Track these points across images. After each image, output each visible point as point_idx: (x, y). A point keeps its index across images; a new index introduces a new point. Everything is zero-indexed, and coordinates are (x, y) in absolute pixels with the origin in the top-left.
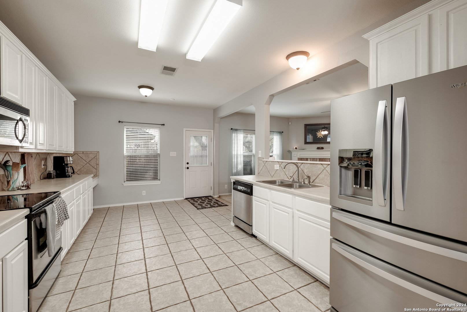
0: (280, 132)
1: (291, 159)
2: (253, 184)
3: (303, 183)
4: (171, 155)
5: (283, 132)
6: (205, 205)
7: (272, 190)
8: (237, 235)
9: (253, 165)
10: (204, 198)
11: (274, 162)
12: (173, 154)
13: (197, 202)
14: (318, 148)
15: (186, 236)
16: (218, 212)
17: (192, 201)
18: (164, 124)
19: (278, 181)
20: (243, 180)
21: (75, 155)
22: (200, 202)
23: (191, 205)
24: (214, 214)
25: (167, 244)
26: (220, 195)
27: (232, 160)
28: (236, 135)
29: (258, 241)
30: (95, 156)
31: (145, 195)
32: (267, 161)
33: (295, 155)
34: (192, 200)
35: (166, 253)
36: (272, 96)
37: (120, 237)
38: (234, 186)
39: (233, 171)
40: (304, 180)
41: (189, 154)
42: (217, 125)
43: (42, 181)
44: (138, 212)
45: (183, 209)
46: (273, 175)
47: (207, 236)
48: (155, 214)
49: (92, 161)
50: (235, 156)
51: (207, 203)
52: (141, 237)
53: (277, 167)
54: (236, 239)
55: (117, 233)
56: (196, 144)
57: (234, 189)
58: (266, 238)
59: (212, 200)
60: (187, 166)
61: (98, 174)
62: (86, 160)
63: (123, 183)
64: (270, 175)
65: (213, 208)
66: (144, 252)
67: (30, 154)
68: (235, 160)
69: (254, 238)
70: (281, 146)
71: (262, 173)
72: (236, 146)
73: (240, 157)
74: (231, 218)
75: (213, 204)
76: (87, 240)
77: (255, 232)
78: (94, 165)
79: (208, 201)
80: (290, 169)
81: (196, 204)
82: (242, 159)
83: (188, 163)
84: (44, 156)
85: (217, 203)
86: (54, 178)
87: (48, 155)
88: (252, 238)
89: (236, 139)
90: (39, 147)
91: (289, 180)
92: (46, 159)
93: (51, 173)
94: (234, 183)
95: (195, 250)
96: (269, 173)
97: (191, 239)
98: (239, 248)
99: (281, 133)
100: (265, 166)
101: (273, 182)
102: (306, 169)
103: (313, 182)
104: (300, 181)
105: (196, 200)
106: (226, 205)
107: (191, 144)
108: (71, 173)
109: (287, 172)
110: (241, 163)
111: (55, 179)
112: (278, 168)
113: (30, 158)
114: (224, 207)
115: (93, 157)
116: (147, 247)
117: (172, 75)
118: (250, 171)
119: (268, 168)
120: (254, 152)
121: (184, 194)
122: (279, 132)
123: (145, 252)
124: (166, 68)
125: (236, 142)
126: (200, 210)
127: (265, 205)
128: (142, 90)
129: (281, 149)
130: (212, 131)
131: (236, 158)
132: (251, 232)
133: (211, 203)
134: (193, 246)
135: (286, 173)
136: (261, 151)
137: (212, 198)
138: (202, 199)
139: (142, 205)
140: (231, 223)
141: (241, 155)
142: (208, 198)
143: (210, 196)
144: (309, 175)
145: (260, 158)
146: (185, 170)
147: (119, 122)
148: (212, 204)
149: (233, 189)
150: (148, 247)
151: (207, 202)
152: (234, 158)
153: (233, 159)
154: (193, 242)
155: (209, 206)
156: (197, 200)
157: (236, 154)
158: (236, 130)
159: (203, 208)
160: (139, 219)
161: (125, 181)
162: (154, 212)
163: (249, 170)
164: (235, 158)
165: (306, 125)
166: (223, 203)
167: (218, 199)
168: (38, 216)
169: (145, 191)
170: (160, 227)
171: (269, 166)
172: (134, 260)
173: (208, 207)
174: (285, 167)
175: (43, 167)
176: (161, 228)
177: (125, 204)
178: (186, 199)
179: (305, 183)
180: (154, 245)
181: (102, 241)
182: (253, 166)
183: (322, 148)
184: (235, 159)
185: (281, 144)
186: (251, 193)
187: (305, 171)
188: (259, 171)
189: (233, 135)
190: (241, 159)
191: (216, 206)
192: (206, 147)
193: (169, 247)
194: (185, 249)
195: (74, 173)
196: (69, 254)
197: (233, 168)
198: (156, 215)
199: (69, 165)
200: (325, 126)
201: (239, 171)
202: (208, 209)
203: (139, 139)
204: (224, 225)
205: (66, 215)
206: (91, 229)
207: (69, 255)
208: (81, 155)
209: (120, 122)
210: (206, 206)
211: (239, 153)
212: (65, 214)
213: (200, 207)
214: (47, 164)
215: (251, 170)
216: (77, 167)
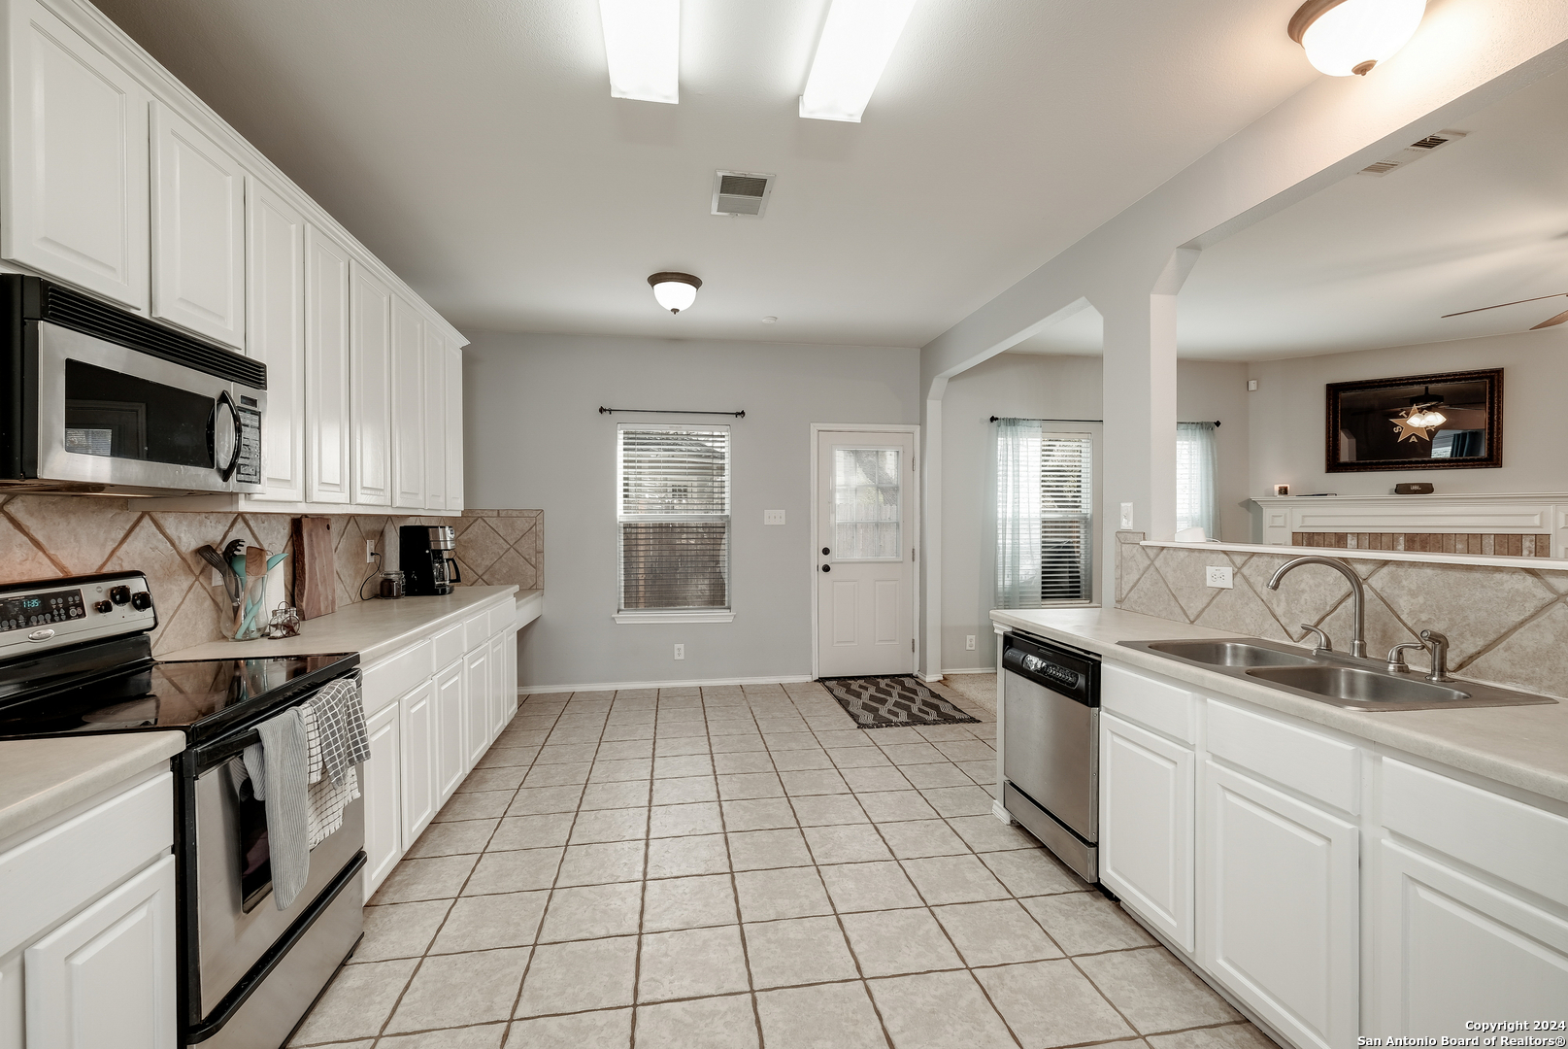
0: (1206, 423)
1: (1258, 541)
2: (1100, 656)
3: (1391, 668)
4: (767, 522)
5: (1218, 424)
6: (890, 711)
7: (1212, 697)
8: (1022, 871)
9: (1082, 562)
10: (887, 681)
11: (1204, 555)
12: (775, 517)
13: (859, 696)
14: (1402, 489)
15: (808, 846)
16: (939, 746)
17: (841, 692)
18: (743, 413)
19: (1235, 648)
20: (1053, 633)
21: (477, 522)
22: (872, 698)
23: (838, 705)
24: (924, 753)
25: (732, 873)
26: (948, 671)
27: (997, 539)
28: (1010, 443)
29: (1129, 920)
30: (532, 524)
31: (682, 657)
32: (1163, 548)
33: (1279, 522)
34: (842, 687)
35: (721, 921)
36: (1194, 246)
37: (577, 815)
38: (1009, 653)
39: (1000, 583)
40: (1400, 653)
41: (832, 517)
42: (933, 406)
43: (367, 604)
44: (656, 720)
45: (806, 719)
46: (1196, 613)
47: (888, 856)
48: (708, 733)
49: (523, 540)
50: (1009, 526)
51: (896, 704)
52: (645, 829)
53: (1219, 575)
54: (1018, 894)
55: (571, 799)
56: (859, 478)
57: (1009, 665)
58: (1174, 924)
59: (915, 692)
60: (825, 560)
61: (540, 583)
62: (508, 539)
63: (615, 615)
64: (1178, 610)
65: (920, 728)
66: (643, 899)
67: (323, 521)
68: (1008, 541)
69: (1105, 904)
70: (1211, 484)
71: (1136, 602)
72: (1010, 483)
73: (1026, 526)
74: (993, 780)
75: (920, 710)
76: (478, 815)
77: (1109, 876)
78: (529, 555)
79: (901, 696)
80: (1303, 591)
81: (856, 705)
82: (1037, 537)
83: (826, 551)
84: (377, 527)
85: (936, 708)
86: (398, 597)
87: (390, 522)
88: (1097, 898)
89: (1010, 458)
90: (361, 498)
91: (1292, 643)
92: (382, 533)
93: (391, 581)
94: (1009, 641)
95: (840, 922)
96: (1173, 603)
97: (826, 861)
98: (1038, 949)
99: (1210, 427)
100: (1152, 569)
101: (1205, 653)
102: (1413, 594)
103: (1460, 667)
104: (1371, 653)
105: (855, 686)
106: (973, 720)
107: (840, 478)
108: (451, 581)
109: (1283, 604)
110: (1031, 553)
111: (404, 600)
112: (1228, 583)
113: (321, 532)
114: (961, 724)
115: (527, 526)
116: (657, 876)
117: (753, 211)
118: (1070, 582)
119: (1170, 579)
120: (1087, 507)
121: (815, 662)
122: (1202, 424)
123: (646, 899)
124: (730, 185)
125: (1010, 468)
126: (867, 730)
127: (1169, 766)
128: (661, 288)
129: (1208, 493)
130: (917, 429)
131: (1013, 534)
132: (1093, 873)
133: (912, 705)
134: (830, 898)
135: (1275, 607)
136: (1130, 504)
137: (918, 683)
138: (877, 685)
139: (673, 693)
140: (994, 807)
141: (1034, 519)
142: (902, 684)
143: (910, 676)
144: (1438, 628)
145: (1128, 532)
146: (817, 576)
147: (602, 410)
148: (915, 710)
149: (1004, 666)
150: (663, 876)
151: (896, 698)
152: (1004, 533)
153: (1000, 536)
154: (834, 879)
155: (903, 716)
156: (861, 687)
157: (1009, 515)
158: (1012, 422)
159: (881, 723)
160: (654, 749)
161: (623, 607)
162: (707, 726)
163: (1065, 582)
164: (1009, 531)
165: (1334, 391)
166: (960, 711)
167: (938, 690)
168: (236, 754)
169: (682, 646)
170: (718, 792)
171: (1175, 571)
172: (603, 933)
173: (900, 719)
174: (1278, 580)
175: (369, 559)
176: (719, 797)
177: (621, 686)
178: (822, 680)
179: (1408, 672)
180: (684, 870)
181: (519, 824)
182: (1082, 566)
183: (1427, 489)
184: (1009, 536)
185: (1211, 473)
186: (1091, 696)
187: (1404, 605)
188: (1124, 593)
189: (1000, 441)
190: (1033, 536)
191: (931, 718)
192: (896, 489)
193: (735, 890)
194: (796, 912)
195: (458, 580)
196: (413, 862)
197: (1000, 572)
198: (709, 739)
199: (446, 555)
200: (1431, 386)
201: (1025, 582)
202: (901, 728)
203: (664, 468)
204: (964, 811)
205: (361, 745)
206: (501, 772)
207: (410, 868)
208: (493, 522)
209: (605, 410)
210: (892, 717)
211: (1023, 514)
212: (356, 743)
213: (867, 717)
214: (383, 551)
215: (1075, 579)
216: (483, 559)
